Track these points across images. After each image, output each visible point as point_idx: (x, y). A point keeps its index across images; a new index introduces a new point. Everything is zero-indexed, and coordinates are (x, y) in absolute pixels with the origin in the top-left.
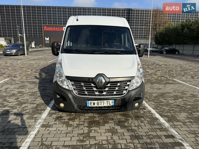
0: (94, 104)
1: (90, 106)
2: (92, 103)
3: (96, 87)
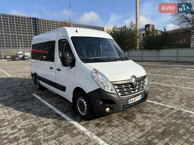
0: (132, 101)
1: (130, 103)
2: (131, 100)
3: (132, 87)
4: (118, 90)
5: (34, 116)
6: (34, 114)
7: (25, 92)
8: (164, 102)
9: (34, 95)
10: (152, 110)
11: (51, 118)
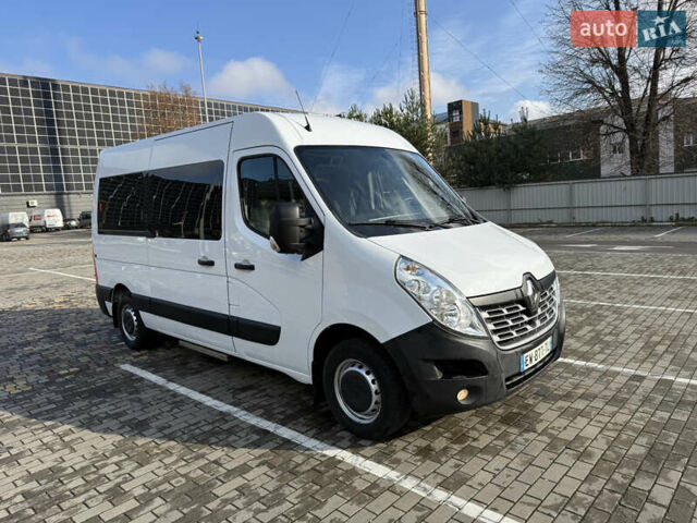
0: (531, 360)
1: (526, 368)
2: (528, 358)
3: (528, 312)
4: (491, 327)
5: (173, 443)
6: (170, 437)
7: (84, 360)
8: (601, 357)
9: (127, 367)
10: (576, 386)
11: (245, 447)
